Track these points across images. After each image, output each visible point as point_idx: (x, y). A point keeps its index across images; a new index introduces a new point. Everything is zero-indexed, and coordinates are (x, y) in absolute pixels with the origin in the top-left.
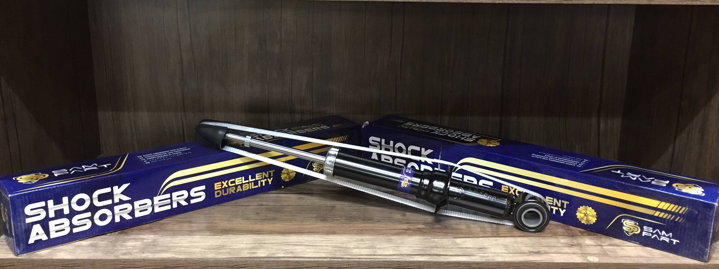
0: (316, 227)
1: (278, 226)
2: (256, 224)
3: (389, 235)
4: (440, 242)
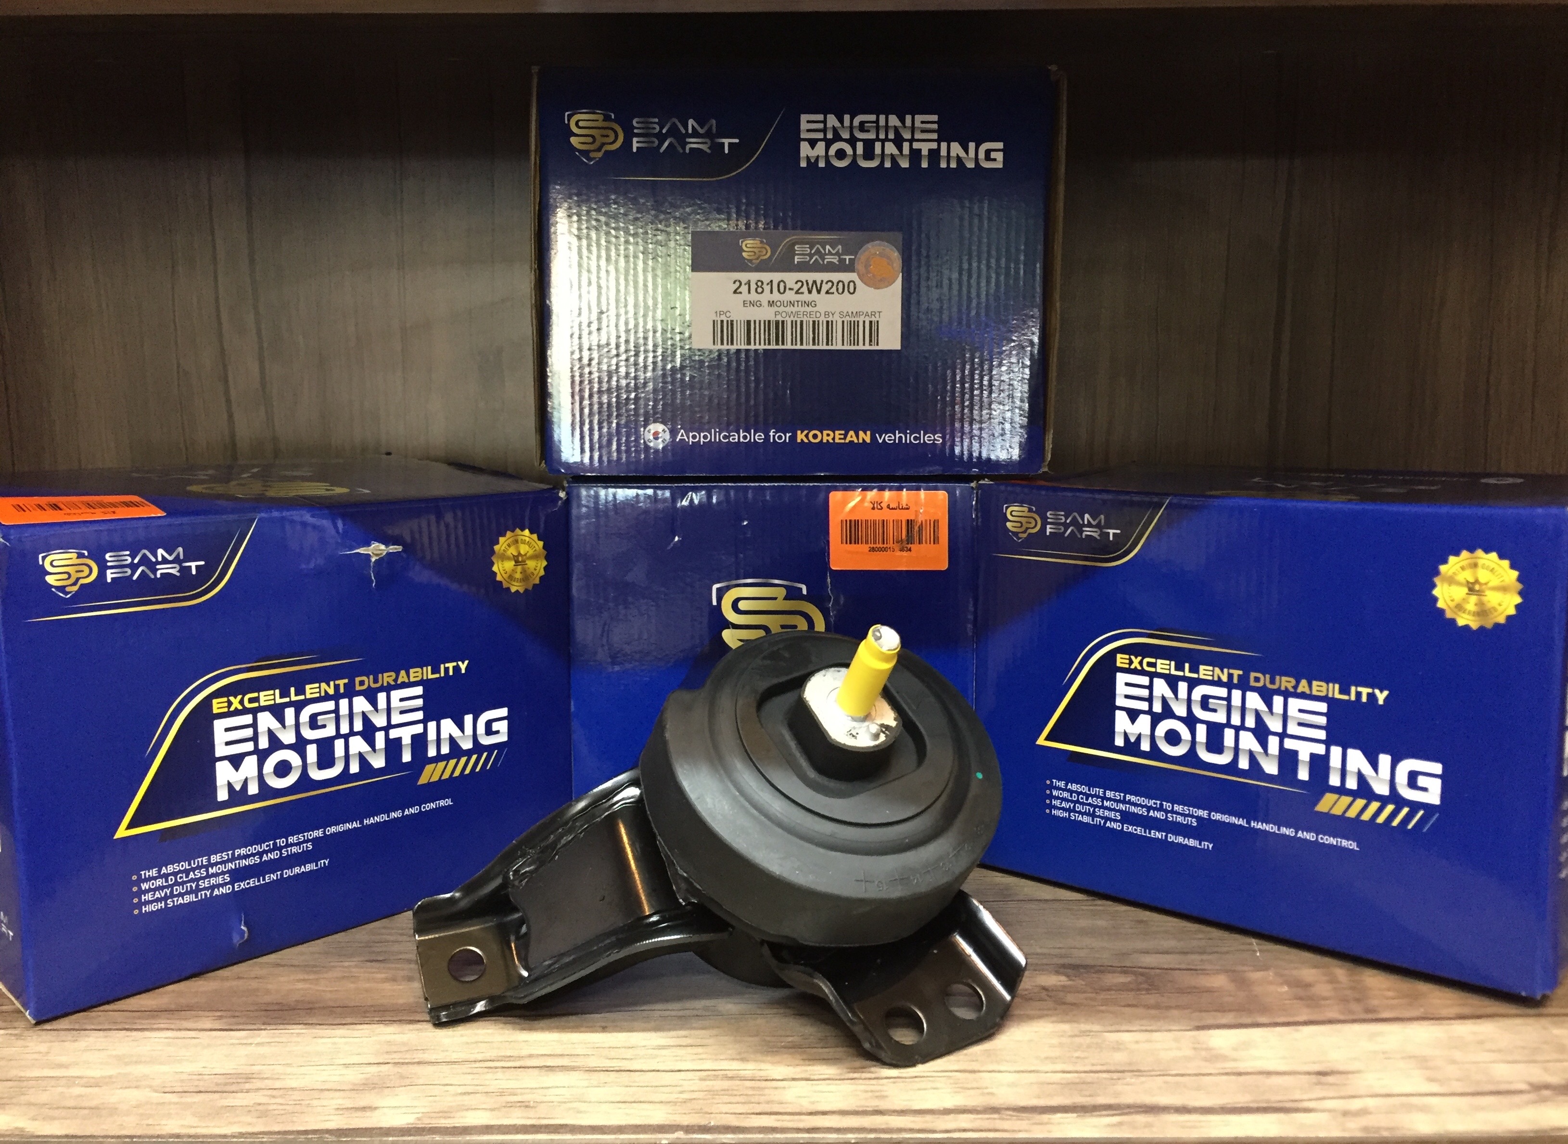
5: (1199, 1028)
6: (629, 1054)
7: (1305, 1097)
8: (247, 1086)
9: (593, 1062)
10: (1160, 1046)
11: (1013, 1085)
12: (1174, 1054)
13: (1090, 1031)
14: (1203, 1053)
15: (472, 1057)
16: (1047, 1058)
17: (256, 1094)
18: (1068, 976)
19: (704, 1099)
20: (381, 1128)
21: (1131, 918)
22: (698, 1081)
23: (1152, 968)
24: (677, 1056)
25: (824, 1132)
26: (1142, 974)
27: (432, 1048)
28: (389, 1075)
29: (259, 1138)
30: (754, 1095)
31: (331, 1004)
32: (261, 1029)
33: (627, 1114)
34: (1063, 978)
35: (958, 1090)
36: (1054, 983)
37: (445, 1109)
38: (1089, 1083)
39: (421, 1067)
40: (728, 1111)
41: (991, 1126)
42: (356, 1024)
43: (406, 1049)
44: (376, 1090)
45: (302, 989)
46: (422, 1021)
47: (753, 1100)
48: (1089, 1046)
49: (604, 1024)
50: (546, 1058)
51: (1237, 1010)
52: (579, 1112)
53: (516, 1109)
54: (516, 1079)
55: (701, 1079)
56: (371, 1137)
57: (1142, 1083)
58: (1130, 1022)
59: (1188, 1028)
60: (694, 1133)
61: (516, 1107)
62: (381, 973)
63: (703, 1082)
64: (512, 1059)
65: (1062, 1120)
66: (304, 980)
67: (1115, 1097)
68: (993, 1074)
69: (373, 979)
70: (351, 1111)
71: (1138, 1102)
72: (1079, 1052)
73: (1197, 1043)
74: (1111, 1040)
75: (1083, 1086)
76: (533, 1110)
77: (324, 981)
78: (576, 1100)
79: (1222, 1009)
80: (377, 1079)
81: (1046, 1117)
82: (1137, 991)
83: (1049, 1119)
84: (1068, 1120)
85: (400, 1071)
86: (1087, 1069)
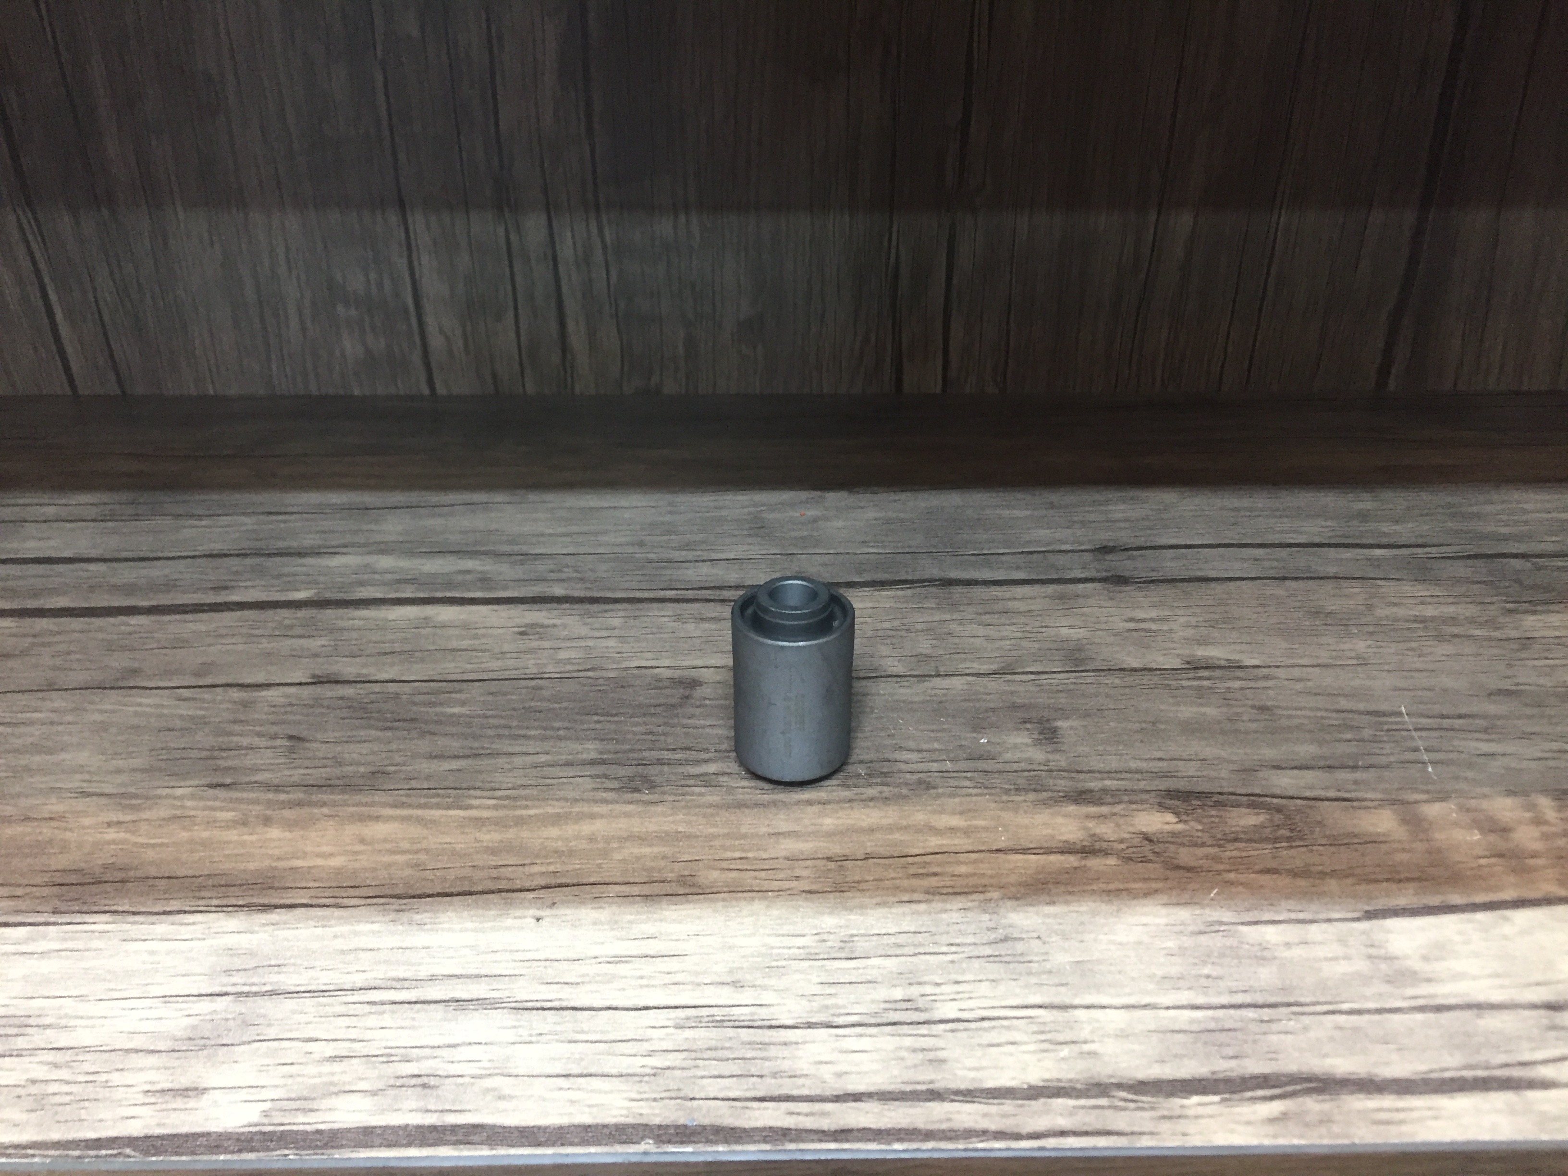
5: (1370, 915)
6: (572, 973)
7: (1539, 1055)
8: (21, 1043)
9: (523, 991)
10: (1321, 952)
11: (1123, 1035)
12: (1342, 968)
13: (1221, 923)
14: (1383, 966)
15: (348, 981)
16: (1165, 978)
17: (32, 1059)
18: (1177, 814)
19: (683, 1069)
20: (209, 1134)
21: (1250, 702)
22: (671, 1030)
23: (1292, 798)
24: (641, 977)
25: (859, 1140)
26: (1279, 810)
27: (292, 961)
28: (227, 1020)
29: (26, 1156)
30: (754, 1059)
31: (153, 872)
32: (47, 924)
33: (572, 1102)
34: (1170, 818)
35: (1046, 1046)
36: (1159, 826)
37: (305, 1093)
38: (1230, 1030)
39: (275, 1000)
40: (720, 1095)
41: (1099, 1126)
42: (185, 912)
43: (252, 964)
44: (205, 1052)
45: (114, 842)
46: (281, 907)
47: (753, 1071)
48: (1222, 955)
49: (539, 913)
50: (455, 981)
51: (1419, 879)
52: (501, 1098)
53: (410, 1091)
54: (413, 1028)
55: (676, 1027)
56: (193, 1153)
57: (1306, 1029)
58: (1272, 905)
59: (1356, 915)
60: (669, 1142)
61: (409, 1086)
62: (227, 811)
63: (679, 1031)
64: (407, 984)
65: (1200, 1110)
66: (120, 823)
67: (1270, 1060)
68: (1093, 1011)
69: (215, 821)
70: (167, 1097)
71: (1305, 1069)
72: (1210, 966)
73: (1372, 946)
74: (1251, 942)
75: (1222, 1037)
76: (434, 1093)
77: (144, 827)
78: (497, 1071)
79: (1397, 877)
80: (209, 1026)
81: (1177, 1102)
82: (1275, 842)
83: (1182, 1107)
84: (1209, 1110)
85: (243, 1011)
86: (1225, 1000)
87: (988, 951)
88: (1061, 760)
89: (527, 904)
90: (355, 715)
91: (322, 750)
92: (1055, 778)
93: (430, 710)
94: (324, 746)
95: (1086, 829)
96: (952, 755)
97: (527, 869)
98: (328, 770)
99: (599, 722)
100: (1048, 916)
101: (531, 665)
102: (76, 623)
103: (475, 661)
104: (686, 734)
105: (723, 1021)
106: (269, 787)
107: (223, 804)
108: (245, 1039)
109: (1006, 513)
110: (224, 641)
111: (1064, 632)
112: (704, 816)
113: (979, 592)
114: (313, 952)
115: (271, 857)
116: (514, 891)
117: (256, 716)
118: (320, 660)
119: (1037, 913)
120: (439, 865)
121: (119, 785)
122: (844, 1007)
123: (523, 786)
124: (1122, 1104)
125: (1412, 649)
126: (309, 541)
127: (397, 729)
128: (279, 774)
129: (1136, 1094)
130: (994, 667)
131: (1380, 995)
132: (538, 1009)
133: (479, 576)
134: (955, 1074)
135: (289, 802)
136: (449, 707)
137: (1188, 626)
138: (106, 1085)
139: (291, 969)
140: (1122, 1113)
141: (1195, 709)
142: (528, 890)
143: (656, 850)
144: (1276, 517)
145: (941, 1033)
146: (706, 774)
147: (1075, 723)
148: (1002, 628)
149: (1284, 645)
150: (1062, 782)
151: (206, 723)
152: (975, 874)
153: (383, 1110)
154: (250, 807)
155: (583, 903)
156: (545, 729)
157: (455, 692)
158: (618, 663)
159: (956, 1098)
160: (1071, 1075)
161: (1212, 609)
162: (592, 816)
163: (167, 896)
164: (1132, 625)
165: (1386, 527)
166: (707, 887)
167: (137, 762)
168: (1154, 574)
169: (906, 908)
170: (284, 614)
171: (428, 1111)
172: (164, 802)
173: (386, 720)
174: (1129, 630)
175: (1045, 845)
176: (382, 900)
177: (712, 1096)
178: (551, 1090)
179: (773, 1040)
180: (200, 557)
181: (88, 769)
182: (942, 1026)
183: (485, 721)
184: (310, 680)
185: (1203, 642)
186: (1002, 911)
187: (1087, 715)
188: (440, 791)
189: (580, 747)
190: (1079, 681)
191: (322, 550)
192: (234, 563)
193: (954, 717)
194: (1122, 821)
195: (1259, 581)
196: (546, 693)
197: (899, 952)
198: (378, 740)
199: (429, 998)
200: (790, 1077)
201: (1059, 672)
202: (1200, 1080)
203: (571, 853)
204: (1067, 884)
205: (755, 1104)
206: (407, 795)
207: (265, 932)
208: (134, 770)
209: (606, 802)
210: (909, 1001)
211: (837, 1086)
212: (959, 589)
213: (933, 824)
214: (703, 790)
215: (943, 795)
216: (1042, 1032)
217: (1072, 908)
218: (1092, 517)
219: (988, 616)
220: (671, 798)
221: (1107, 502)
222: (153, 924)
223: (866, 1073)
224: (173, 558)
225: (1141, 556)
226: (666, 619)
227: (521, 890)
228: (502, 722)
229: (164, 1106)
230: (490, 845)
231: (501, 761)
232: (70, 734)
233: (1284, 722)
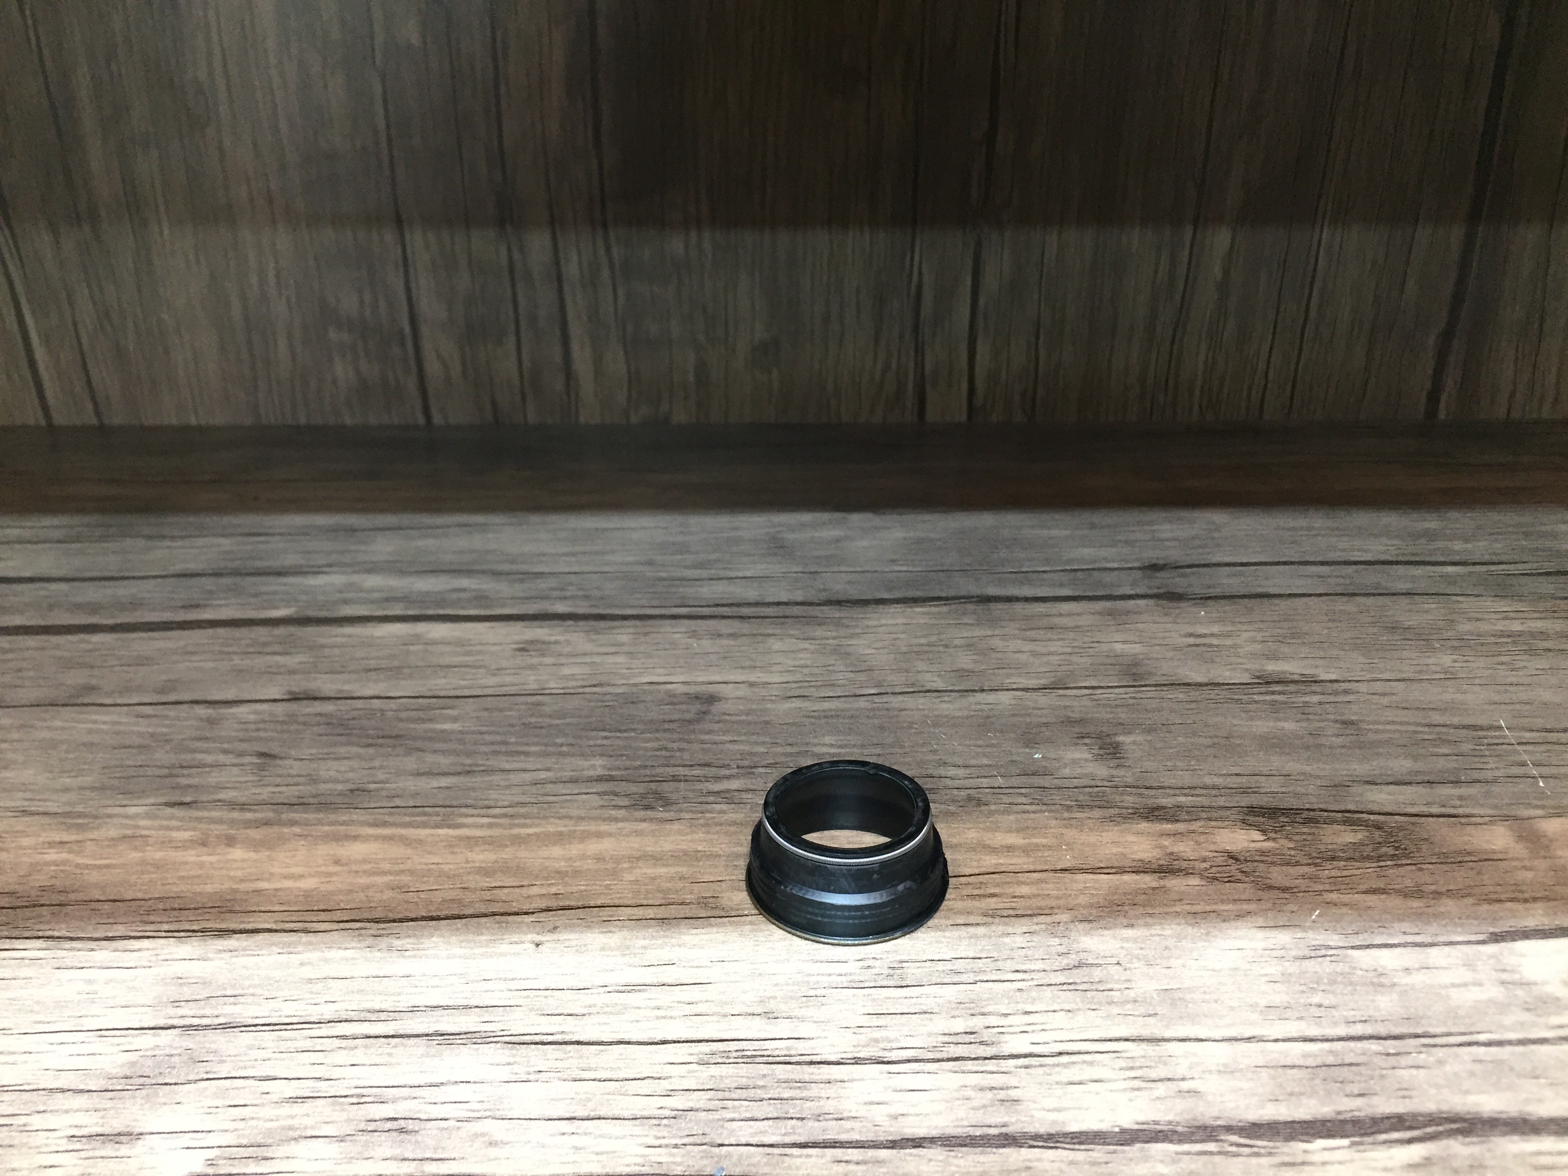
0: (599, 859)
1: (364, 861)
2: (230, 841)
3: (1064, 917)
4: (1418, 979)
5: (1497, 938)
6: (576, 1003)
10: (1445, 978)
11: (1227, 1071)
12: (1474, 995)
13: (1328, 947)
14: (1520, 992)
15: (314, 1014)
16: (1269, 1007)
18: (1264, 832)
19: (709, 1110)
21: (1332, 717)
22: (694, 1067)
23: (1392, 814)
24: (658, 1008)
26: (1378, 827)
27: (251, 991)
28: (171, 1056)
30: (792, 1099)
31: (97, 895)
33: (576, 1148)
34: (1256, 835)
35: (1137, 1083)
36: (1246, 844)
37: (260, 1139)
38: (1351, 1065)
39: (230, 1034)
42: (131, 938)
43: (205, 994)
44: (144, 1092)
45: (54, 863)
46: (241, 932)
47: (792, 1113)
48: (1333, 982)
49: (538, 938)
50: (441, 1012)
51: (1547, 899)
52: (492, 1144)
53: (384, 1136)
54: (389, 1064)
55: (699, 1063)
57: (1441, 1062)
58: (1384, 927)
59: (1481, 937)
61: (383, 1131)
62: (185, 830)
63: (703, 1068)
64: (383, 1016)
65: (1327, 1156)
66: (61, 843)
67: (1404, 1097)
68: (1188, 1044)
69: (170, 842)
70: (95, 1144)
71: (1445, 1107)
72: (1320, 993)
73: (1504, 971)
74: (1365, 967)
75: (1345, 1072)
76: (412, 1138)
77: (90, 847)
78: (487, 1114)
79: (1520, 896)
80: (150, 1062)
81: (1298, 1147)
82: (1379, 861)
83: (1305, 1151)
84: (1338, 1155)
85: (191, 1046)
86: (1342, 1031)
87: (1061, 978)
88: (1127, 776)
89: (524, 929)
90: (337, 731)
91: (296, 768)
92: (1122, 794)
93: (417, 726)
94: (298, 764)
95: (1161, 847)
96: (1003, 770)
97: (525, 892)
98: (301, 788)
99: (606, 738)
100: (1127, 940)
101: (531, 681)
102: (31, 641)
103: (470, 677)
104: (703, 749)
105: (755, 1056)
106: (232, 805)
107: (180, 824)
108: (192, 1077)
109: (1045, 533)
110: (194, 658)
111: (1118, 647)
112: (726, 833)
113: (1019, 608)
114: (277, 981)
115: (232, 879)
116: (510, 914)
117: (223, 733)
118: (297, 677)
119: (1114, 937)
120: (425, 887)
121: (65, 804)
122: (897, 1040)
123: (523, 804)
124: (1234, 1149)
125: (1502, 664)
126: (291, 560)
127: (381, 746)
128: (247, 793)
129: (1248, 1137)
130: (1043, 682)
131: (1522, 1024)
132: (536, 1043)
133: (474, 594)
134: (1032, 1116)
135: (255, 821)
136: (438, 723)
137: (1254, 641)
138: (24, 1129)
139: (250, 999)
140: (1235, 1159)
141: (1271, 724)
142: (526, 913)
143: (672, 870)
144: (1336, 536)
145: (1013, 1069)
146: (728, 791)
147: (1140, 738)
148: (1049, 643)
149: (1361, 659)
150: (1130, 799)
151: (166, 741)
152: (1039, 895)
153: (352, 1158)
154: (212, 826)
155: (589, 927)
156: (546, 745)
157: (449, 708)
158: (628, 678)
159: (1036, 1144)
160: (1170, 1117)
161: (1278, 625)
162: (599, 835)
163: (111, 921)
164: (1192, 640)
165: (1458, 546)
166: (732, 909)
167: (87, 780)
168: (1211, 590)
169: (963, 932)
170: (261, 632)
171: (405, 1159)
172: (115, 821)
173: (368, 736)
174: (1190, 646)
175: (1116, 864)
176: (358, 925)
177: (744, 1141)
178: (552, 1135)
179: (815, 1077)
180: (173, 576)
181: (32, 787)
182: (1012, 1062)
183: (479, 737)
184: (286, 697)
185: (1274, 657)
186: (1073, 934)
187: (1150, 731)
188: (427, 809)
189: (586, 764)
190: (1139, 695)
191: (306, 569)
192: (208, 583)
193: (1002, 731)
194: (1202, 838)
195: (1323, 598)
196: (547, 709)
197: (956, 979)
198: (360, 757)
199: (409, 1032)
200: (836, 1119)
201: (1117, 687)
202: (1324, 1122)
203: (577, 873)
204: (1144, 906)
205: (796, 1151)
206: (391, 814)
207: (222, 959)
208: (82, 788)
209: (616, 820)
210: (972, 1033)
211: (892, 1129)
212: (999, 606)
213: (988, 842)
214: (724, 807)
215: (996, 811)
216: (1132, 1068)
217: (1153, 932)
218: (1139, 536)
219: (1034, 632)
220: (688, 816)
221: (1151, 523)
222: (92, 950)
223: (927, 1115)
224: (143, 578)
225: (1193, 573)
226: (678, 636)
227: (517, 914)
228: (499, 738)
229: (91, 1154)
230: (483, 865)
231: (497, 778)
232: (15, 751)
233: (1371, 736)
